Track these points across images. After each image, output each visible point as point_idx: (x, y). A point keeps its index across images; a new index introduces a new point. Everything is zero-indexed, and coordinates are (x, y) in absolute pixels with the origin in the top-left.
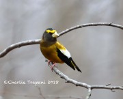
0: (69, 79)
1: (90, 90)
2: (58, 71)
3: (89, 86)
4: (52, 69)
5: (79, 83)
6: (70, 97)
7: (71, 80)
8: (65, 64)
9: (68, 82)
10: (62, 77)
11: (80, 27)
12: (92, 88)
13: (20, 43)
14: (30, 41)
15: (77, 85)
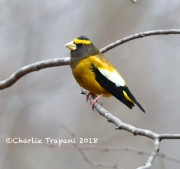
0: (121, 123)
1: (157, 142)
2: (102, 110)
3: (157, 135)
4: (94, 107)
5: (139, 130)
6: (127, 150)
7: (125, 125)
8: (113, 98)
9: (120, 128)
10: (110, 121)
11: (140, 36)
12: (161, 139)
13: (38, 63)
14: (55, 60)
15: (135, 134)
